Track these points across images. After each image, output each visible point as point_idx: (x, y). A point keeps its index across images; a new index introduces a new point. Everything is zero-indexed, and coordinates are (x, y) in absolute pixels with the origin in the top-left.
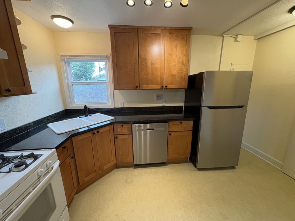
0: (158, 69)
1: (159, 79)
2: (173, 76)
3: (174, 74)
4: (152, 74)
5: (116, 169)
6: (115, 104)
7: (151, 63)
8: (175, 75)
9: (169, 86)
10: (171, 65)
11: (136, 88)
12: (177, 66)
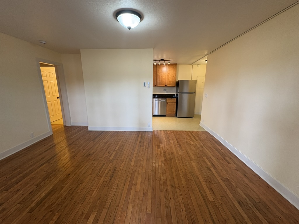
1: (164, 83)
3: (170, 81)
9: (168, 85)
11: (155, 86)
12: (171, 77)
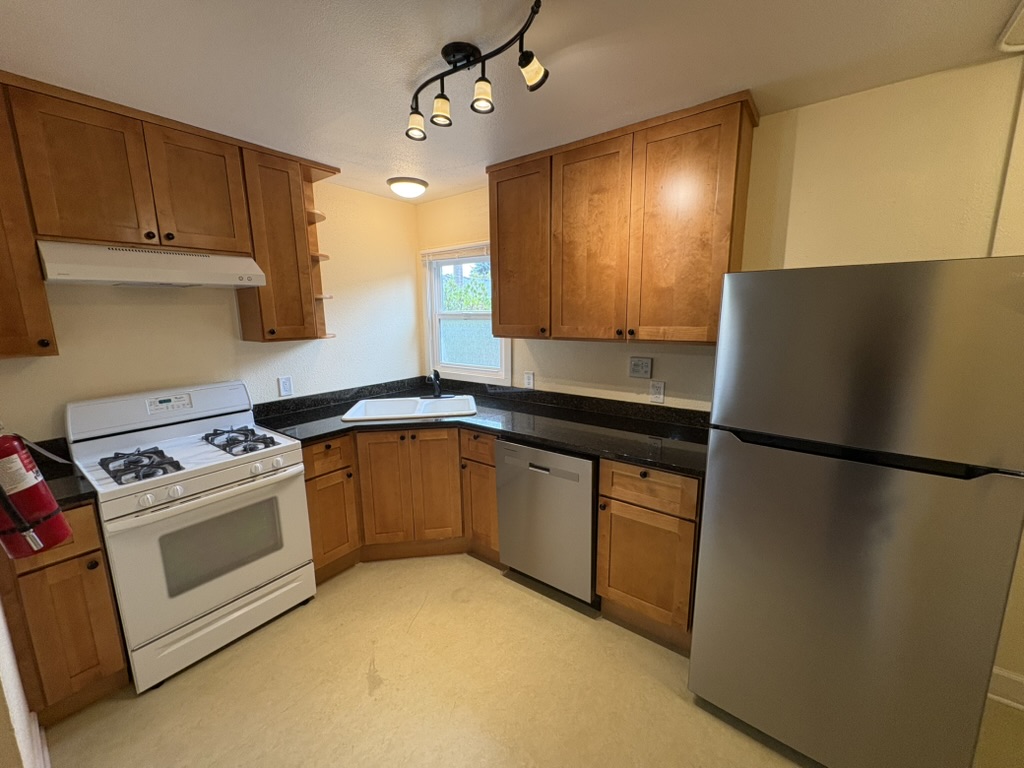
0: (609, 272)
1: (610, 307)
2: (660, 293)
3: (663, 285)
4: (589, 288)
5: (465, 555)
6: (515, 376)
7: (585, 254)
8: (670, 290)
10: (655, 252)
11: (542, 333)
12: (676, 254)
